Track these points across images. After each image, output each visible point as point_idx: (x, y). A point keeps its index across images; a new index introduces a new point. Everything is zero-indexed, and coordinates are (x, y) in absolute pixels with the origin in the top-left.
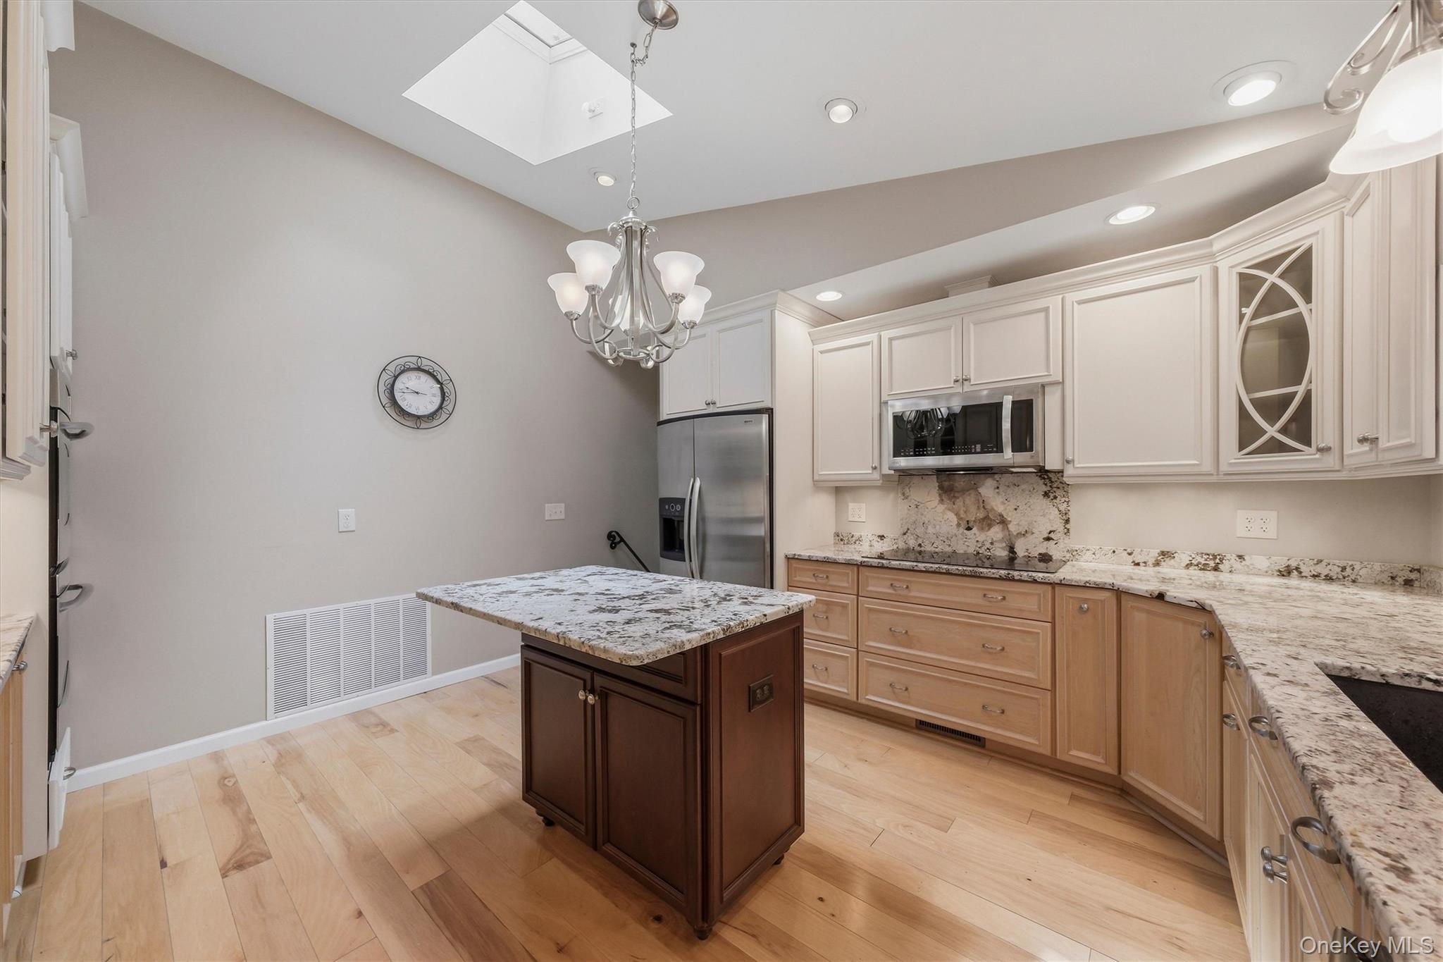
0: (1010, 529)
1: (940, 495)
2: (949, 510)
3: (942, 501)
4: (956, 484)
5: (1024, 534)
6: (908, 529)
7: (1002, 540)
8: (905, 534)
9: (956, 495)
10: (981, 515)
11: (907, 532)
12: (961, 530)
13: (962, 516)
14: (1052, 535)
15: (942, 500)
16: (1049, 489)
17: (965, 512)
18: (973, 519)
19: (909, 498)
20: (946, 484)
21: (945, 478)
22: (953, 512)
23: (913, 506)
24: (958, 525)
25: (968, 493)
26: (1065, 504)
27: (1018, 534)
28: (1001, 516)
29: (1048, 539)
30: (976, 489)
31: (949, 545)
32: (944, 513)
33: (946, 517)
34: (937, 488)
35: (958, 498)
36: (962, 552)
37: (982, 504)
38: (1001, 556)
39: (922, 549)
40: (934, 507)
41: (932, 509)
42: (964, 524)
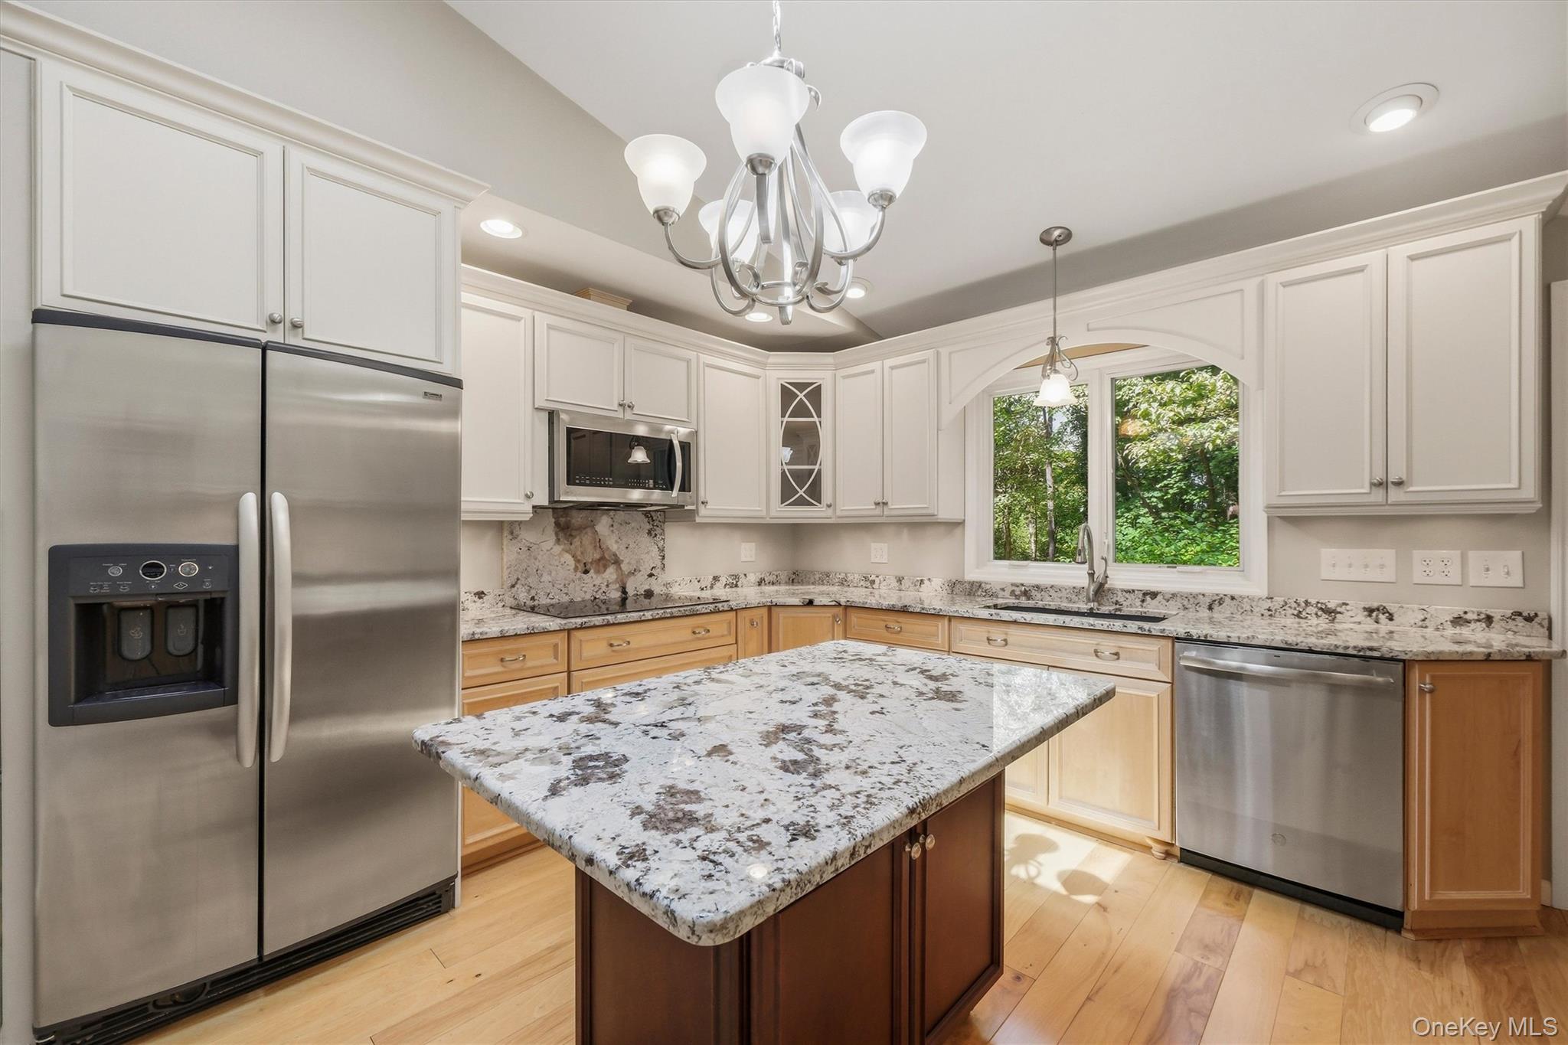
0: (623, 569)
1: (557, 534)
2: (567, 552)
3: (558, 541)
4: (573, 521)
5: (632, 573)
6: (518, 579)
7: (616, 581)
8: (513, 586)
9: (574, 533)
10: (597, 556)
11: (516, 583)
12: (579, 574)
13: (579, 558)
14: (653, 572)
15: (559, 539)
16: (652, 527)
17: (582, 553)
18: (590, 560)
19: (519, 538)
20: (562, 520)
21: (562, 513)
22: (569, 553)
23: (524, 549)
24: (576, 569)
25: (584, 532)
26: (662, 542)
27: (629, 573)
28: (615, 555)
29: (651, 575)
30: (593, 526)
31: (567, 594)
32: (560, 555)
33: (563, 560)
34: (554, 525)
35: (575, 537)
36: (579, 599)
37: (598, 544)
38: (615, 599)
39: (536, 603)
40: (549, 548)
41: (548, 551)
42: (581, 567)
